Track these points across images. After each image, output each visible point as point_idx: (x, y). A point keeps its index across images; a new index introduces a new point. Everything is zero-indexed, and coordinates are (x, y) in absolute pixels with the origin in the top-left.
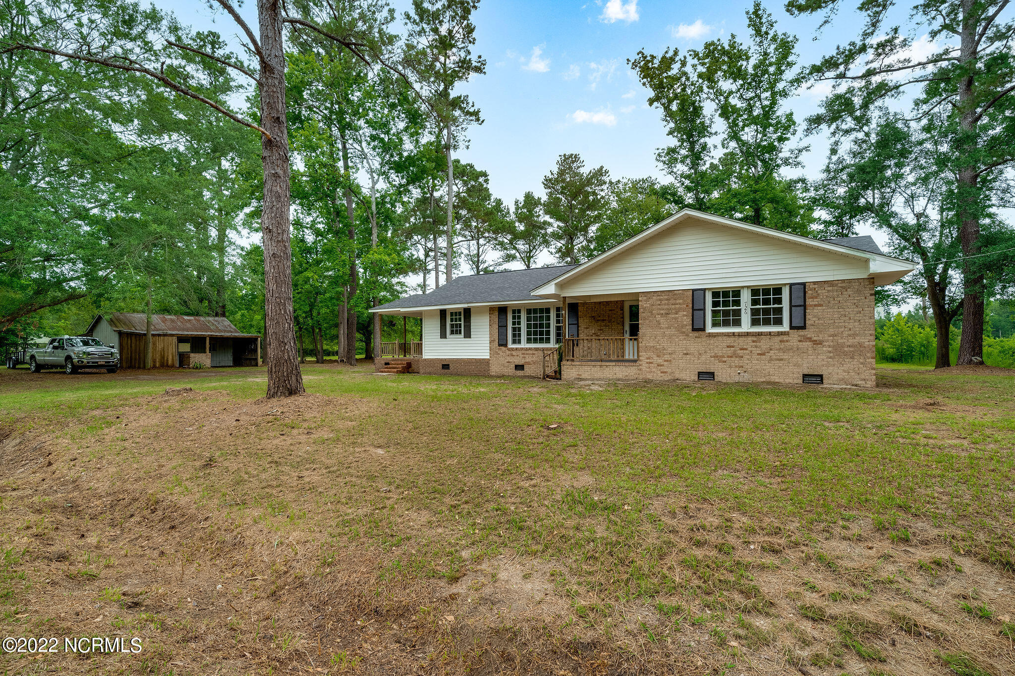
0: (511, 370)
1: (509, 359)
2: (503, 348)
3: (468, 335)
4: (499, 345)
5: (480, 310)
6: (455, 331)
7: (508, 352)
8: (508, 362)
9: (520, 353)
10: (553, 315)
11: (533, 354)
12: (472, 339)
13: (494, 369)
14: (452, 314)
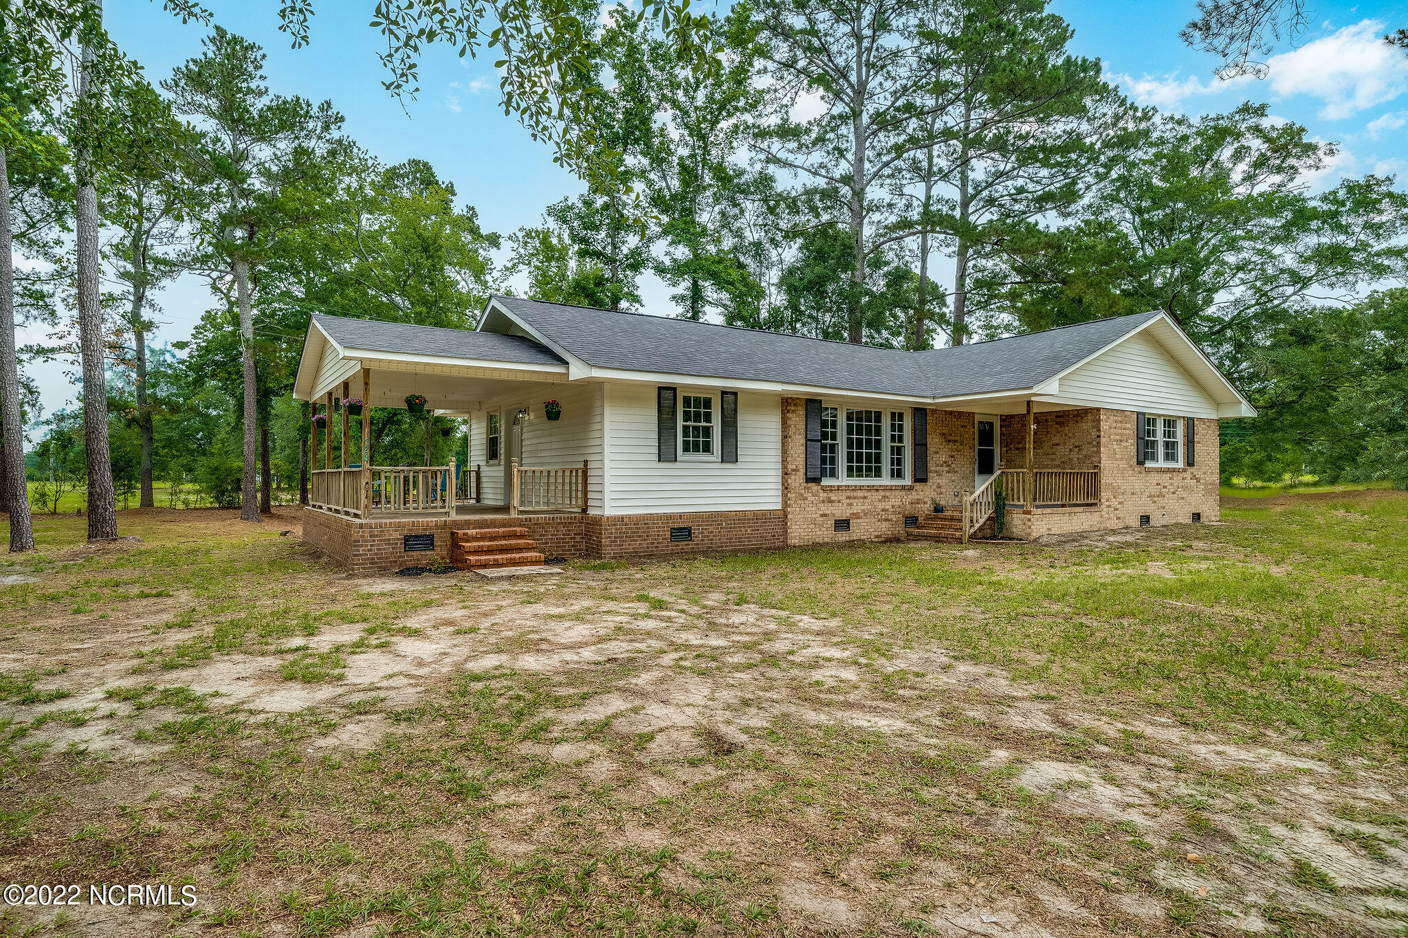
0: (825, 533)
1: (824, 509)
2: (814, 486)
3: (730, 455)
4: (808, 480)
5: (760, 401)
6: (699, 443)
7: (823, 495)
8: (823, 515)
9: (842, 496)
10: (886, 423)
11: (865, 498)
12: (739, 465)
13: (799, 532)
14: (687, 401)
